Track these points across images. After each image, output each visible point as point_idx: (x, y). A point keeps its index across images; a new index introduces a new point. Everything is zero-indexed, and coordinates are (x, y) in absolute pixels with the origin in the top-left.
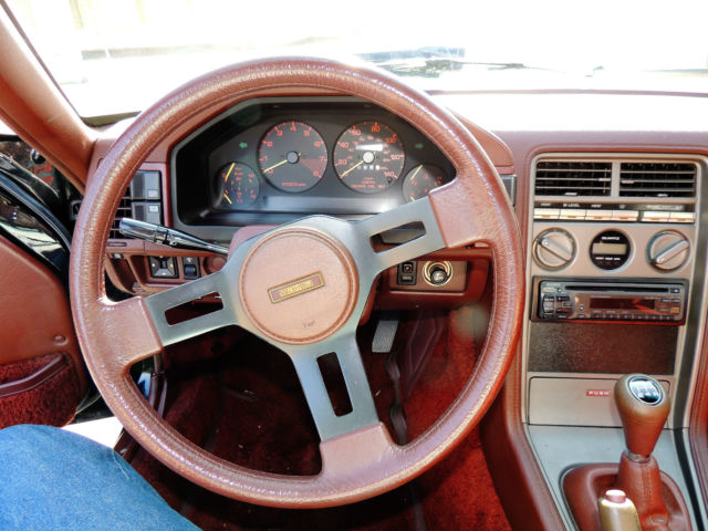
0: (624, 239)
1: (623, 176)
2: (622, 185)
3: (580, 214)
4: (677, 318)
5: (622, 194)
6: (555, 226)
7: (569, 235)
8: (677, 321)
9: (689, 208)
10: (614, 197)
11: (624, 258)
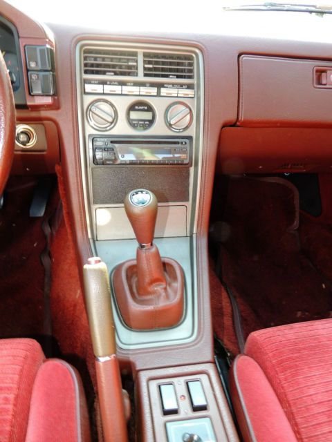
0: (150, 109)
1: (145, 62)
2: (145, 69)
3: (117, 89)
4: (186, 162)
5: (146, 75)
6: (102, 98)
7: (112, 105)
8: (187, 164)
9: (190, 87)
10: (141, 77)
11: (151, 122)
